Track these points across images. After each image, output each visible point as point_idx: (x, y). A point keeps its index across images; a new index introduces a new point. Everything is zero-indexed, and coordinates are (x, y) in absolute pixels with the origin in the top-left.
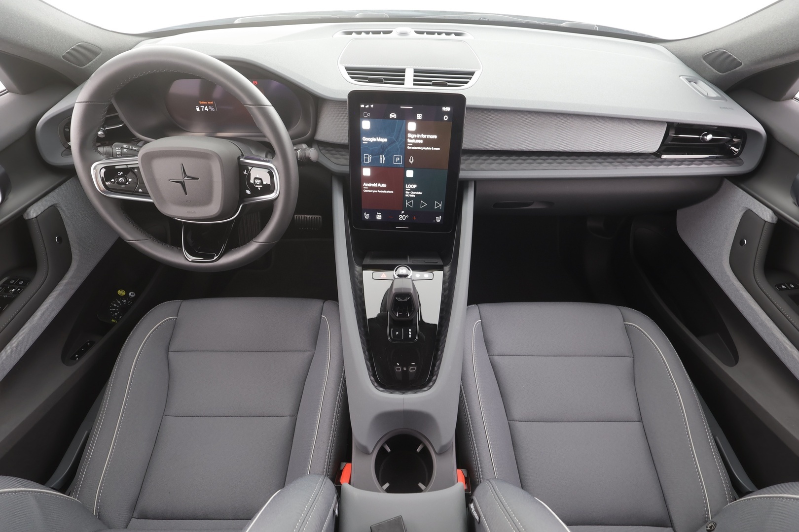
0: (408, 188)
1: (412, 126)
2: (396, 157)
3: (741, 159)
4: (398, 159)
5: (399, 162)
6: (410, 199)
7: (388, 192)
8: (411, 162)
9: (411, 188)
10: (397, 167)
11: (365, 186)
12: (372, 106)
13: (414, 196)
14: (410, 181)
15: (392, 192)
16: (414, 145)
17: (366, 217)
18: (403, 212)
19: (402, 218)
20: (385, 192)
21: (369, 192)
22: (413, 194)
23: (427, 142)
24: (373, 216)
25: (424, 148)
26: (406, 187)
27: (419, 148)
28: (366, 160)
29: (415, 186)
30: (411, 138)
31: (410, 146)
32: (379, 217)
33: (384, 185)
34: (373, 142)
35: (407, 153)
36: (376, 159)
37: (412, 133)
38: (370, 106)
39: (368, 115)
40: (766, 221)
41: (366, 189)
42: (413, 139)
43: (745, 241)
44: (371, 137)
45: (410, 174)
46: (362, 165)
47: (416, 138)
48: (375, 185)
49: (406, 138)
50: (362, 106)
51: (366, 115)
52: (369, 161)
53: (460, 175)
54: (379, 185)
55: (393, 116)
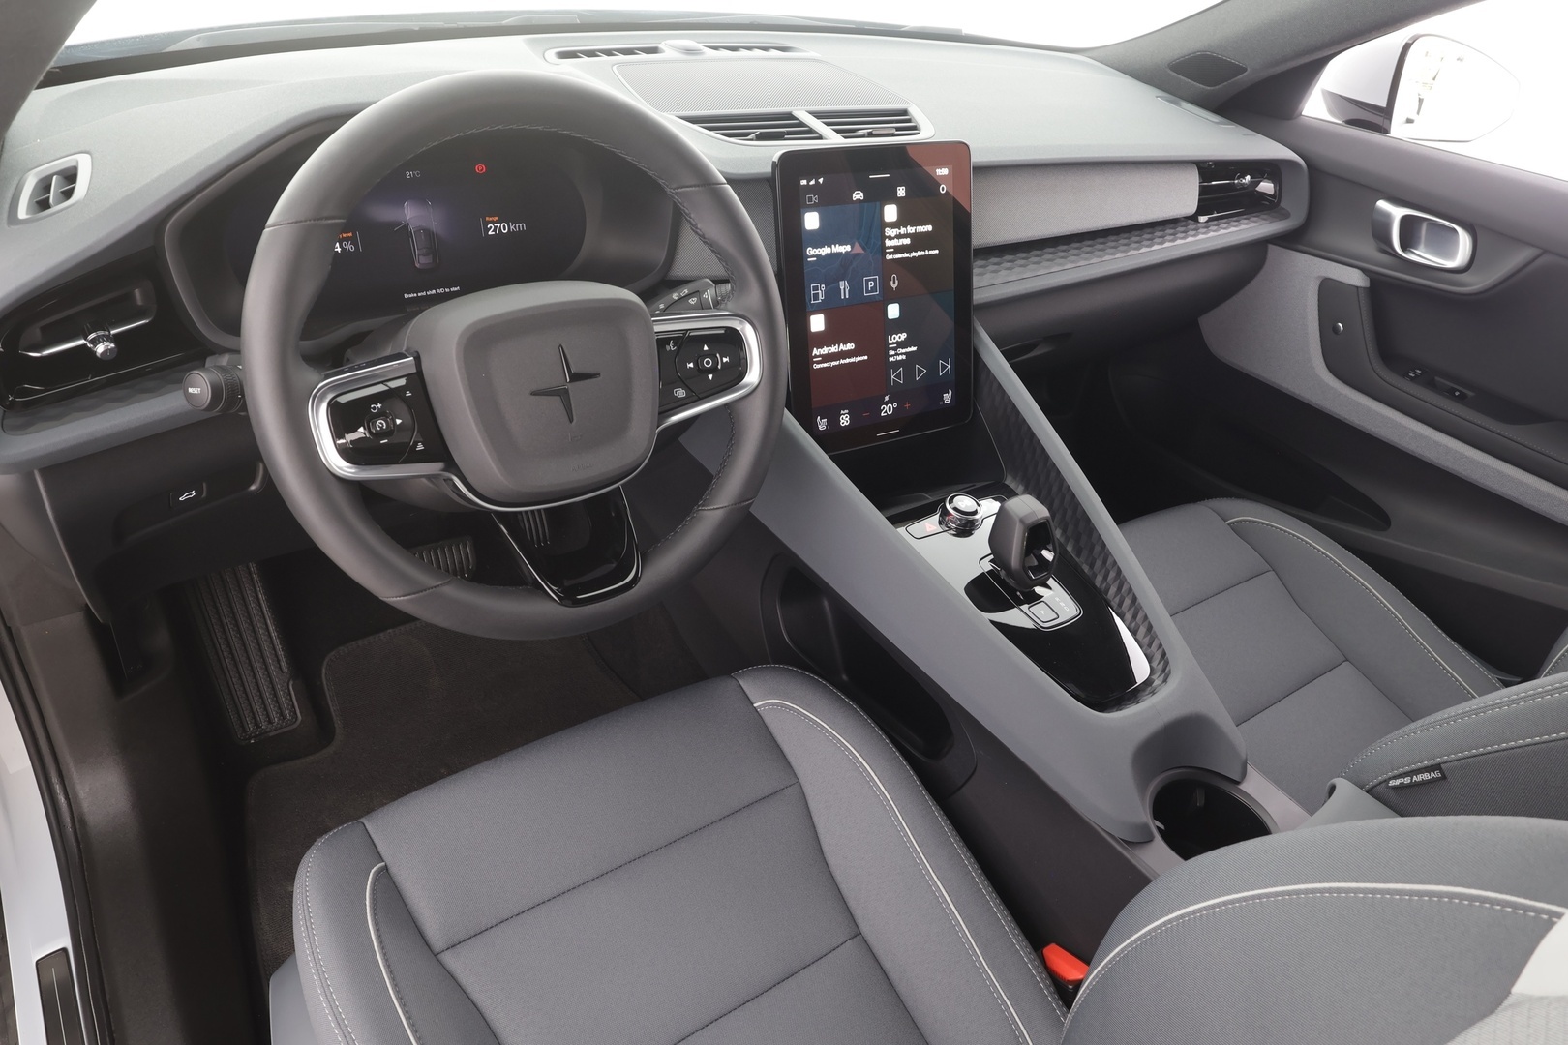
0: (893, 343)
1: (891, 213)
2: (867, 281)
3: (1283, 209)
4: (871, 284)
5: (874, 289)
6: (898, 364)
7: (859, 359)
8: (894, 286)
9: (897, 343)
10: (871, 301)
11: (816, 356)
12: (821, 180)
13: (904, 357)
14: (896, 326)
15: (866, 358)
16: (899, 249)
17: (820, 428)
18: (887, 398)
19: (887, 410)
20: (852, 360)
21: (824, 368)
22: (902, 354)
23: (919, 242)
24: (834, 420)
25: (914, 254)
26: (890, 341)
27: (906, 255)
28: (816, 297)
29: (903, 336)
30: (890, 238)
31: (890, 253)
32: (845, 420)
33: (850, 346)
34: (827, 254)
35: (886, 270)
36: (833, 292)
37: (893, 225)
38: (817, 181)
39: (815, 199)
40: (1357, 287)
41: (818, 362)
42: (893, 238)
43: (1340, 325)
44: (822, 246)
45: (893, 311)
46: (809, 309)
47: (899, 236)
48: (834, 349)
49: (883, 237)
50: (804, 182)
51: (810, 199)
52: (821, 298)
53: (974, 297)
54: (843, 347)
55: (858, 197)
